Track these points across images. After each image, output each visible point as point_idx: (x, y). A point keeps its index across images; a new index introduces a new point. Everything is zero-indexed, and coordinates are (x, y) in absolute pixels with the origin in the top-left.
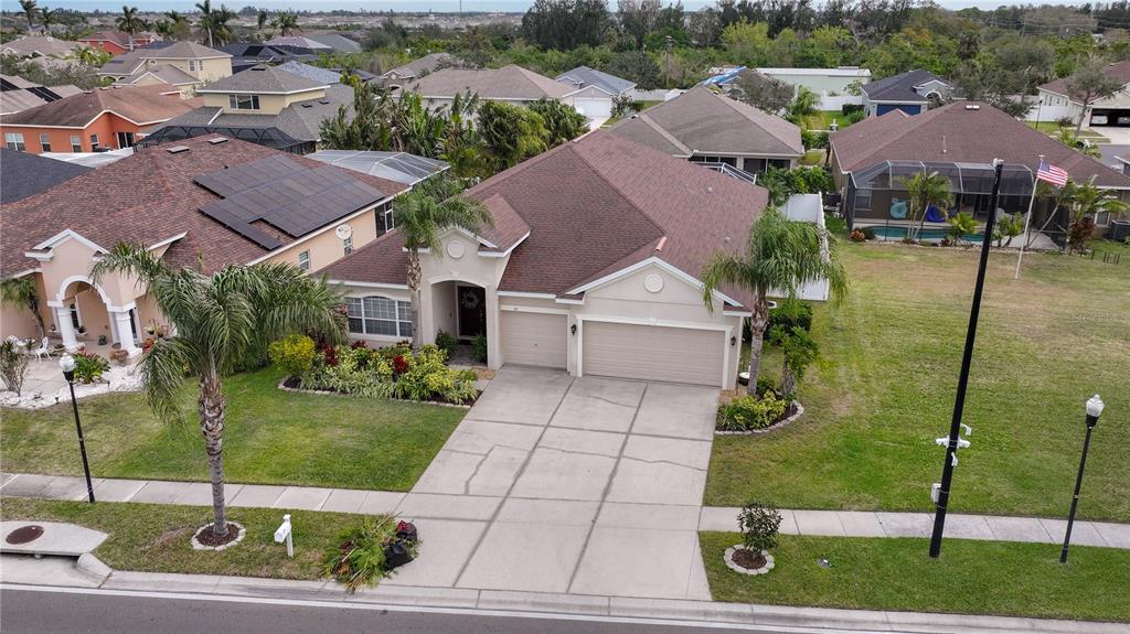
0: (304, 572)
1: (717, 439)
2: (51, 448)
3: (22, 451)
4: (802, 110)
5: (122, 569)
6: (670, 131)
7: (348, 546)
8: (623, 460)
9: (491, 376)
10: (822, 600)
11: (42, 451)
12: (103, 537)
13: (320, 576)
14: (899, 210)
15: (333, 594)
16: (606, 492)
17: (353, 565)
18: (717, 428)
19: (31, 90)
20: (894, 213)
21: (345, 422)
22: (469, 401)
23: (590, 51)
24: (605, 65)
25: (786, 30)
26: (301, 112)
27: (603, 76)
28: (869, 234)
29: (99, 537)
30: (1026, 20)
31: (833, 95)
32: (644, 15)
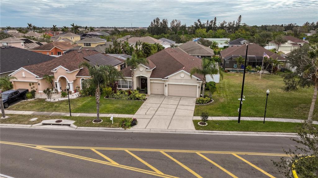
0: (116, 126)
1: (196, 106)
2: (60, 108)
3: (54, 109)
4: (214, 46)
5: (79, 126)
6: (184, 50)
7: (124, 122)
8: (177, 109)
9: (149, 96)
10: (217, 129)
11: (58, 108)
12: (75, 122)
13: (119, 127)
14: (235, 66)
15: (122, 130)
16: (174, 114)
17: (125, 125)
18: (196, 104)
19: (36, 43)
20: (234, 67)
21: (119, 103)
22: (145, 100)
23: (164, 35)
24: (168, 38)
25: (210, 30)
26: (100, 47)
27: (168, 40)
28: (229, 71)
29: (74, 122)
30: (268, 28)
31: (222, 44)
32: (177, 27)
